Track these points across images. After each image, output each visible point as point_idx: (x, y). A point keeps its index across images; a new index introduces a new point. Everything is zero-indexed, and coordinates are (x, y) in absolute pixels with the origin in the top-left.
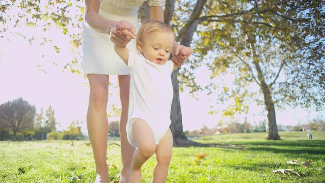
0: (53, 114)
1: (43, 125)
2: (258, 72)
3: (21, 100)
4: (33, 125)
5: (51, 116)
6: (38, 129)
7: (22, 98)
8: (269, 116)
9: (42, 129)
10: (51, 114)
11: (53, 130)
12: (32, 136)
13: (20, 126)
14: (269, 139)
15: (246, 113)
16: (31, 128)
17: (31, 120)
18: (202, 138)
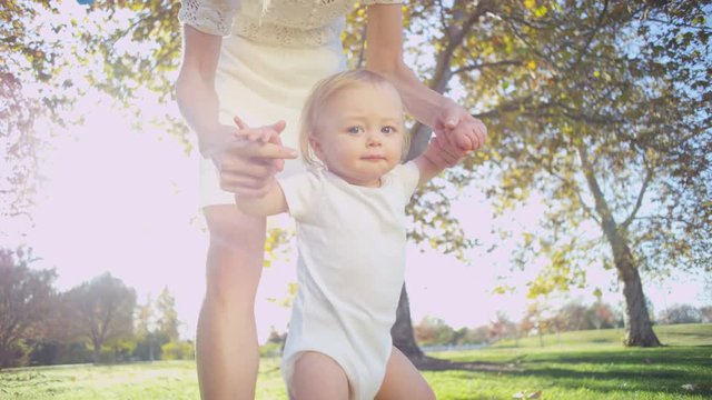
0: (171, 303)
1: (152, 328)
2: (595, 197)
3: (107, 279)
4: (132, 328)
5: (169, 308)
6: (143, 338)
7: (109, 274)
8: (627, 293)
9: (149, 336)
10: (167, 304)
11: (172, 339)
12: (130, 353)
13: (108, 332)
14: (632, 344)
15: (581, 287)
16: (129, 336)
17: (129, 320)
18: (498, 344)
